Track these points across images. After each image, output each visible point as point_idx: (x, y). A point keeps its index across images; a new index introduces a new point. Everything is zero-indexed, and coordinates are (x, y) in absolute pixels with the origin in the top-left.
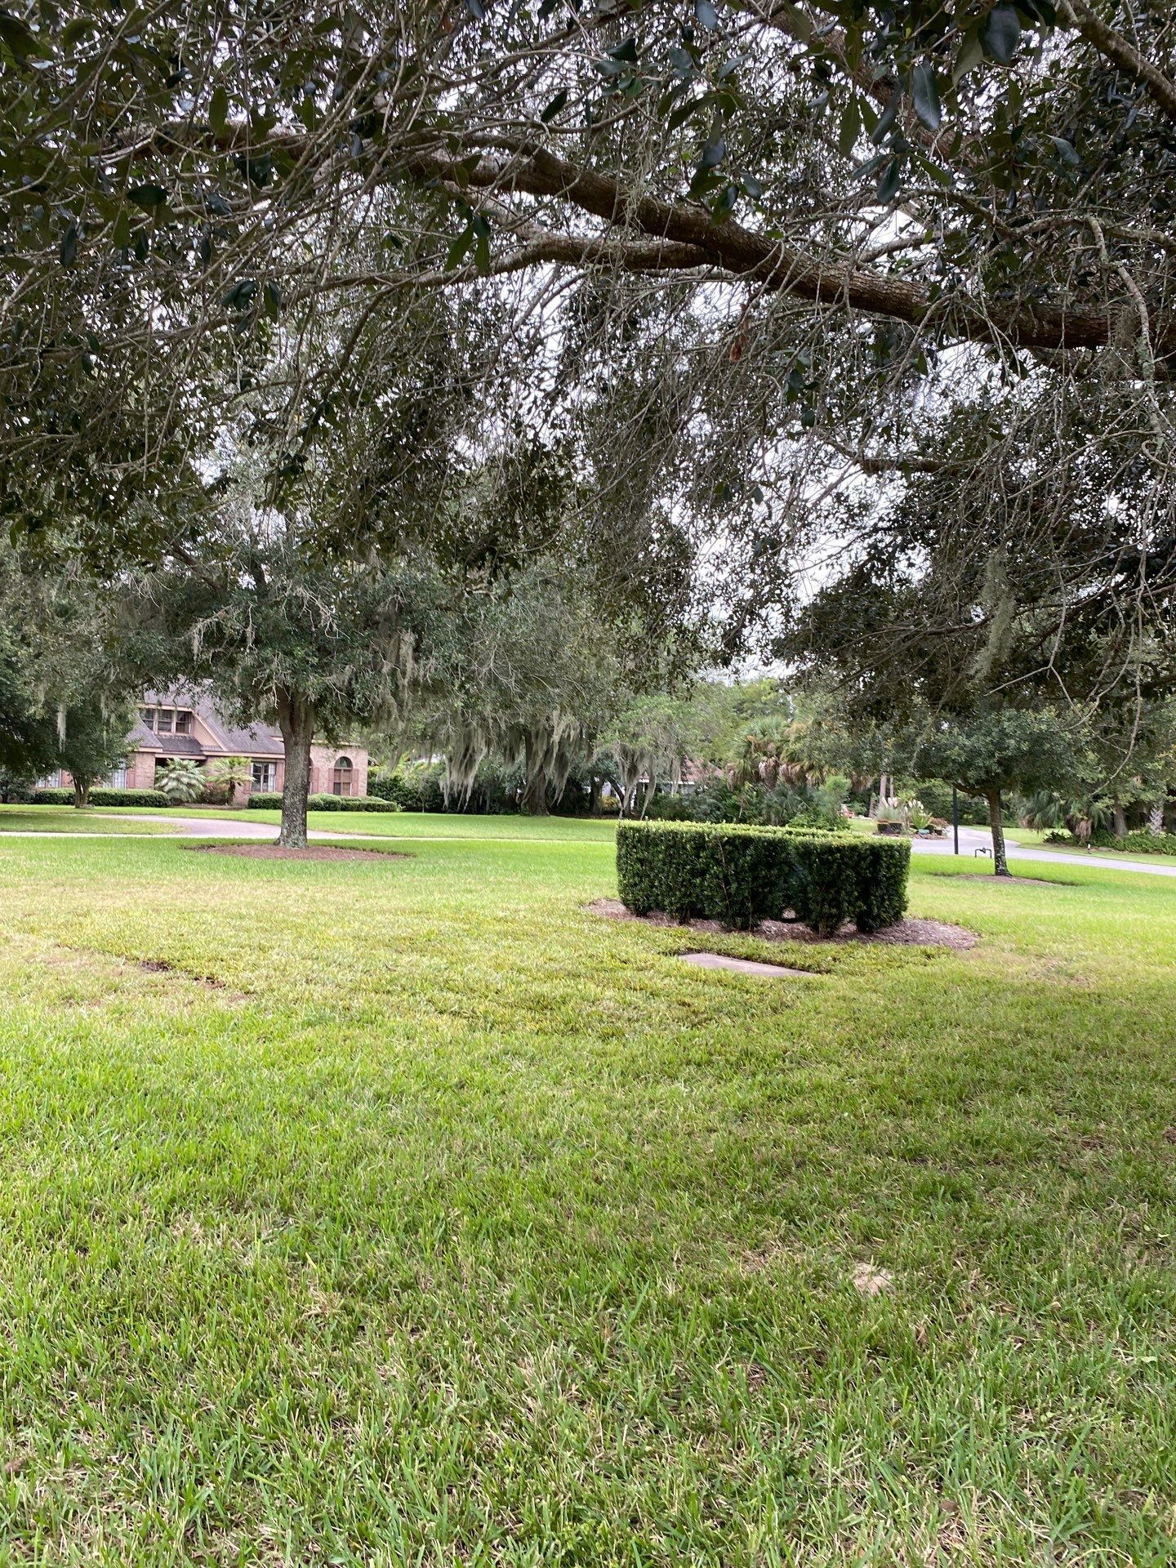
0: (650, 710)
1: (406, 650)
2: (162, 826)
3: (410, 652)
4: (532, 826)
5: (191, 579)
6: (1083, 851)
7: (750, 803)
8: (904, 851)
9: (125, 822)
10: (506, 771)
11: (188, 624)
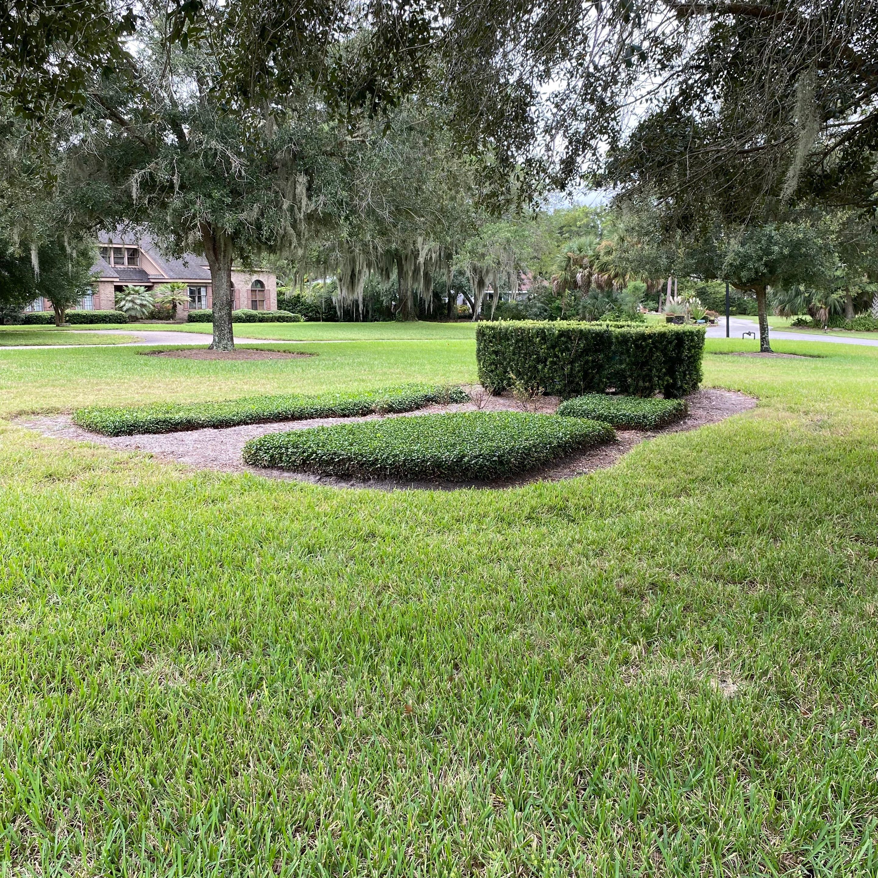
0: (493, 234)
1: (301, 190)
2: (123, 338)
3: (304, 191)
4: (405, 329)
5: (127, 138)
6: (820, 332)
7: (570, 306)
8: (700, 335)
9: (94, 335)
10: (383, 287)
11: (126, 174)
